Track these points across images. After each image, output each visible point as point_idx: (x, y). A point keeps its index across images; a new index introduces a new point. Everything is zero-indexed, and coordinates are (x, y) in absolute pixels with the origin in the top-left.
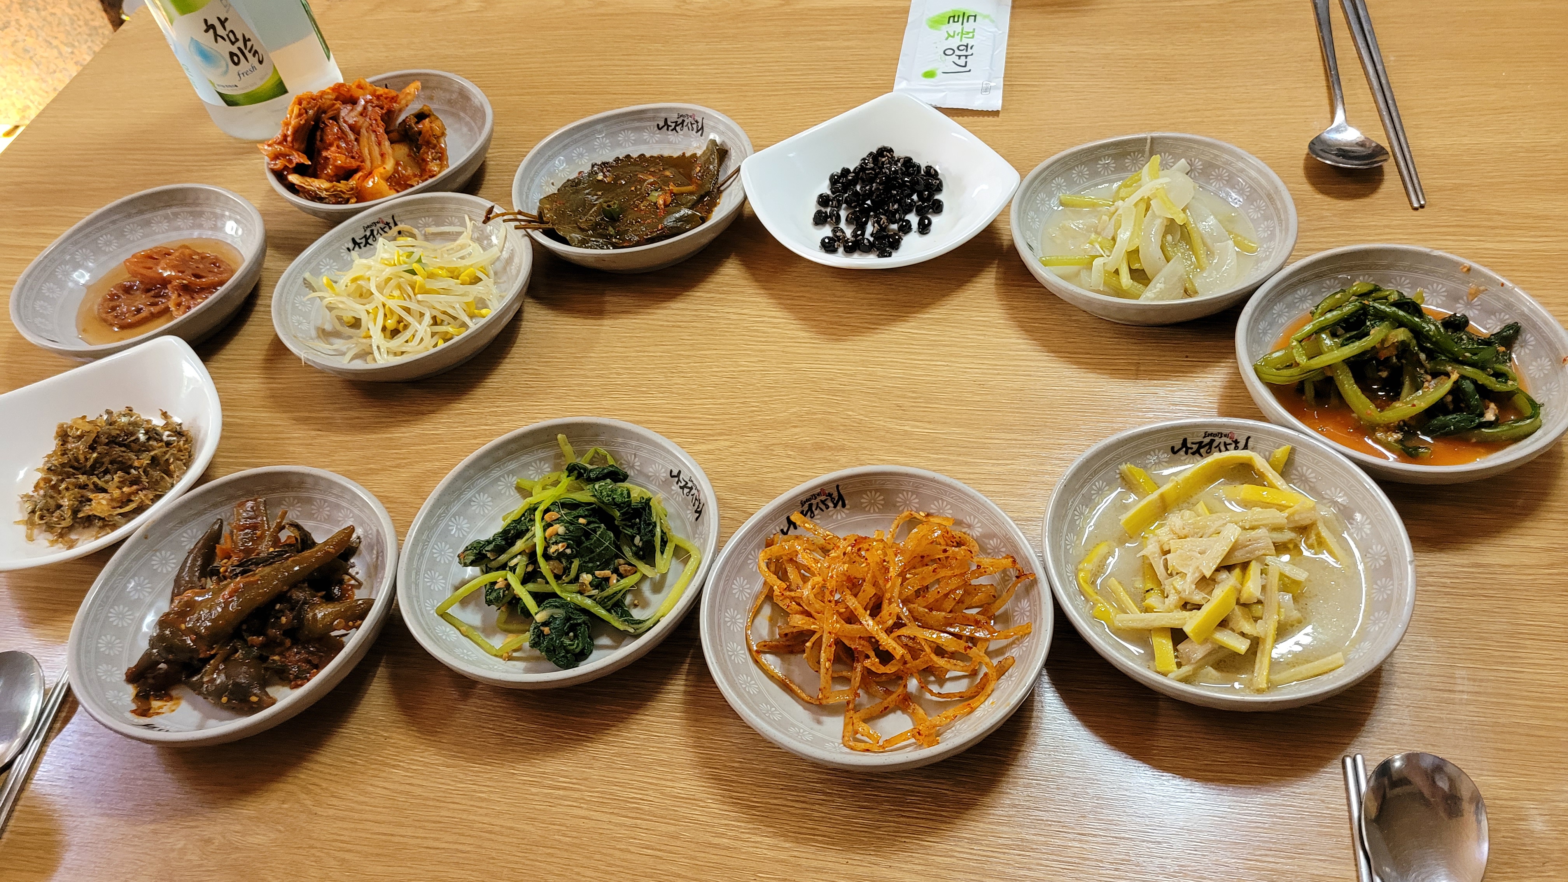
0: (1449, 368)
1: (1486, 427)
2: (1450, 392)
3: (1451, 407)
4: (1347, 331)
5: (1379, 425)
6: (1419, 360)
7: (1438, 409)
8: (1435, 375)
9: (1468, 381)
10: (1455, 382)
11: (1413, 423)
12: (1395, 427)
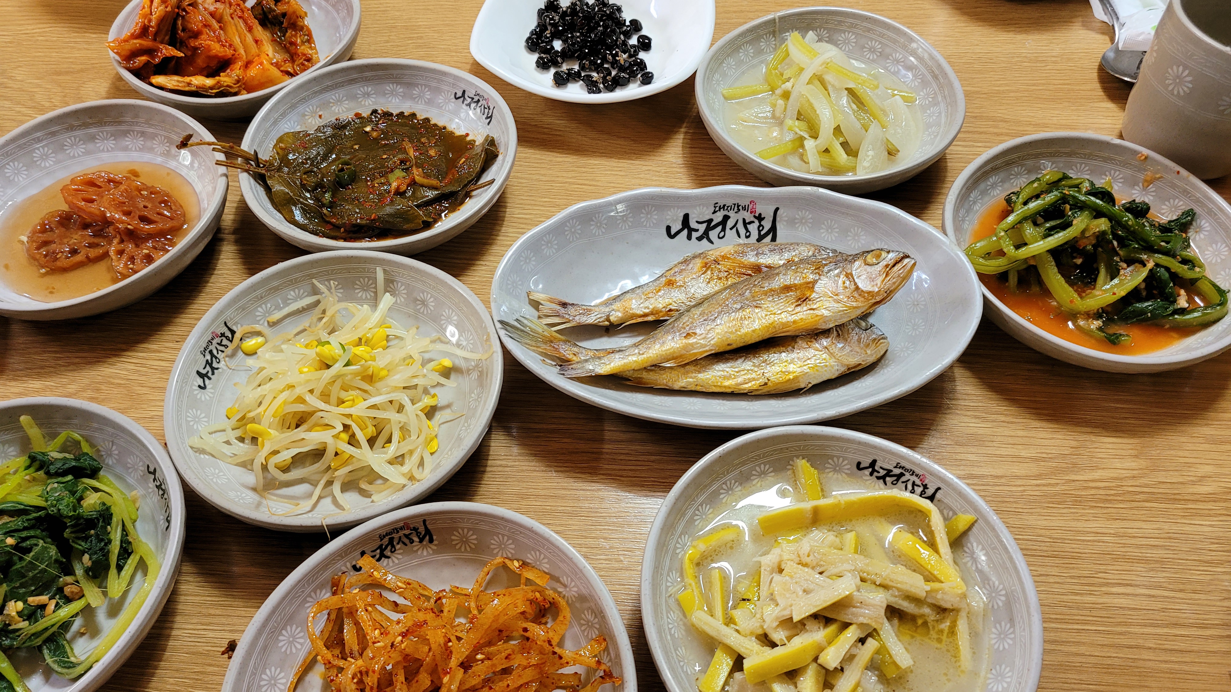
0: (1145, 257)
1: (1178, 314)
2: (1145, 280)
3: (1144, 294)
4: (1047, 220)
5: (1079, 313)
6: (1114, 248)
7: (1134, 295)
8: (1130, 262)
9: (1162, 269)
10: (1151, 270)
11: (1109, 309)
12: (1094, 314)
